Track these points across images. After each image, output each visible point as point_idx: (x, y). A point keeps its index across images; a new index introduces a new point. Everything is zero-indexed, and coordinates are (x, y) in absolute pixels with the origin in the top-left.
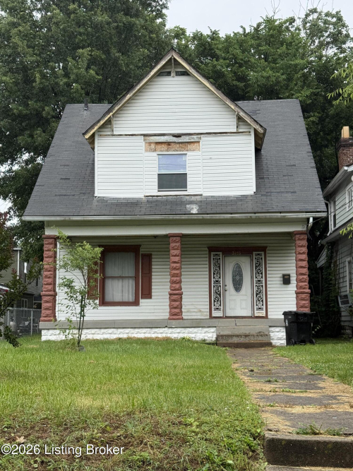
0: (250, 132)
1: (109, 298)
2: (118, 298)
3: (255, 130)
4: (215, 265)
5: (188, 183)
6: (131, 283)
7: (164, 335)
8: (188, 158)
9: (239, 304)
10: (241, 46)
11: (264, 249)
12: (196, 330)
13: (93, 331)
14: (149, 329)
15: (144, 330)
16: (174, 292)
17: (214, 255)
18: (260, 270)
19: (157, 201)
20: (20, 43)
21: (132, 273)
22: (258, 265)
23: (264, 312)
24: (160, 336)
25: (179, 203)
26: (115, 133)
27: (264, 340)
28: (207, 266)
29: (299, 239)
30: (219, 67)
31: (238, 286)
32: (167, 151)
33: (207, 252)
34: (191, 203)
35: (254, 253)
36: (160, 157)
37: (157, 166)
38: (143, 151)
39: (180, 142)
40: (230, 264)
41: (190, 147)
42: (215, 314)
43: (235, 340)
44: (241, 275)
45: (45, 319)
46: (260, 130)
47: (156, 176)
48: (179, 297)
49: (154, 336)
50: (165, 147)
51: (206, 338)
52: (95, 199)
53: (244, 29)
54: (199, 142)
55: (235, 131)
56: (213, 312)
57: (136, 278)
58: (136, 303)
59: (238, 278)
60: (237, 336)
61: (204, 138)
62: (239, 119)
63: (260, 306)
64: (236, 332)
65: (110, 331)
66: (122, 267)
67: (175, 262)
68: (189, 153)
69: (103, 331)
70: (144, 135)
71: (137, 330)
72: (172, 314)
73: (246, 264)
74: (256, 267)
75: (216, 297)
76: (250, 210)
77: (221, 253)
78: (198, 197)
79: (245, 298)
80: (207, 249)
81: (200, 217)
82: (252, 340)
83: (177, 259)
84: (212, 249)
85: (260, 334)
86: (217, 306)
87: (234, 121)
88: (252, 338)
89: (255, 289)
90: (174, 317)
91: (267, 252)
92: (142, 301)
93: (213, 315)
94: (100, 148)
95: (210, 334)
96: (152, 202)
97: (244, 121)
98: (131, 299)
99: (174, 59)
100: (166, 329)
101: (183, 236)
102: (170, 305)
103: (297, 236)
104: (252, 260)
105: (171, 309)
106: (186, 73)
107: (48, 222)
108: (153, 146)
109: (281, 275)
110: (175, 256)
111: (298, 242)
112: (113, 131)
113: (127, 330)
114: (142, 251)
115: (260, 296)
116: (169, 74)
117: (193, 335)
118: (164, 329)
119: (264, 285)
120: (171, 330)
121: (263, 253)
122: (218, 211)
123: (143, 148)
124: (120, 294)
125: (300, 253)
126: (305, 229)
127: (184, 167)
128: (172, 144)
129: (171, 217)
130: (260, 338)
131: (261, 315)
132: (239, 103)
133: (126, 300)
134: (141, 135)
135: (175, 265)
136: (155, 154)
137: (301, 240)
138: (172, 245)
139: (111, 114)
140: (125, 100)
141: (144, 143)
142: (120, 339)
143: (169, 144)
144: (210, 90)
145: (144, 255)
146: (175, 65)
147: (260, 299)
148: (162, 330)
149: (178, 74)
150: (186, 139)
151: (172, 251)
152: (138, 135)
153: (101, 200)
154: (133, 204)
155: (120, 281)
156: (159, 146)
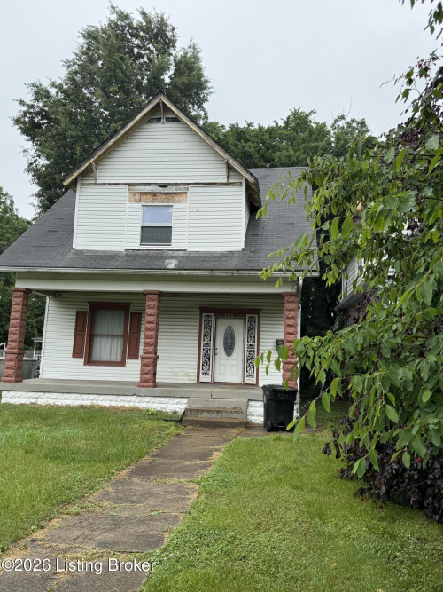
0: (241, 183)
1: (96, 356)
2: (105, 357)
3: (247, 181)
4: (205, 326)
5: (173, 237)
6: (120, 341)
7: (131, 404)
8: (174, 210)
9: (229, 368)
11: (257, 312)
12: (166, 400)
13: (55, 395)
14: (115, 397)
15: (110, 397)
16: (146, 356)
17: (206, 316)
18: (252, 333)
19: (137, 255)
21: (121, 332)
23: (255, 379)
24: (127, 405)
25: (161, 256)
26: (98, 182)
27: (239, 417)
28: (198, 328)
29: (288, 302)
31: (229, 349)
32: (152, 202)
33: (199, 313)
34: (172, 257)
35: (247, 315)
36: (145, 208)
37: (140, 217)
38: (127, 202)
39: (166, 192)
40: (222, 326)
41: (176, 198)
43: (205, 417)
44: (233, 338)
45: (6, 379)
46: (251, 180)
47: (139, 229)
48: (151, 361)
49: (120, 404)
50: (150, 198)
51: (178, 410)
52: (72, 251)
53: (277, 123)
54: (186, 193)
55: (225, 181)
57: (124, 337)
58: (122, 364)
59: (229, 341)
60: (209, 411)
61: (191, 190)
62: (229, 168)
63: (250, 372)
64: (210, 406)
65: (73, 396)
66: (111, 325)
67: (149, 322)
68: (175, 205)
69: (66, 395)
70: (129, 185)
71: (102, 397)
72: (143, 380)
73: (239, 328)
74: (249, 330)
75: (206, 360)
76: (232, 266)
77: (213, 314)
78: (181, 253)
79: (236, 363)
81: (176, 272)
82: (225, 418)
83: (152, 319)
84: (203, 310)
85: (237, 410)
86: (205, 370)
87: (224, 171)
88: (225, 415)
89: (247, 354)
90: (144, 384)
91: (261, 315)
92: (128, 362)
93: (201, 380)
94: (81, 197)
95: (177, 406)
96: (131, 255)
97: (236, 171)
98: (119, 359)
99: (163, 103)
100: (134, 397)
101: (161, 294)
102: (142, 370)
103: (286, 298)
104: (245, 323)
105: (142, 374)
106: (176, 120)
107: (20, 273)
108: (137, 196)
109: (274, 341)
110: (150, 315)
111: (287, 305)
112: (96, 179)
113: (91, 397)
114: (132, 309)
115: (251, 362)
116: (159, 120)
117: (163, 406)
118: (132, 397)
119: (256, 349)
120: (139, 399)
121: (257, 316)
122: (198, 266)
123: (127, 198)
124: (108, 352)
125: (288, 318)
126: (294, 291)
127: (170, 220)
128: (158, 195)
129: (144, 272)
130: (235, 415)
131: (251, 382)
133: (113, 359)
134: (126, 184)
135: (149, 325)
136: (139, 205)
137: (291, 302)
138: (148, 303)
139: (92, 160)
141: (128, 193)
142: (82, 406)
143: (154, 194)
144: (200, 138)
145: (132, 314)
146: (164, 110)
147: (250, 366)
148: (129, 398)
149: (168, 120)
150: (173, 189)
151: (147, 310)
152: (122, 184)
153: (79, 252)
154: (110, 257)
155: (109, 340)
156: (144, 197)
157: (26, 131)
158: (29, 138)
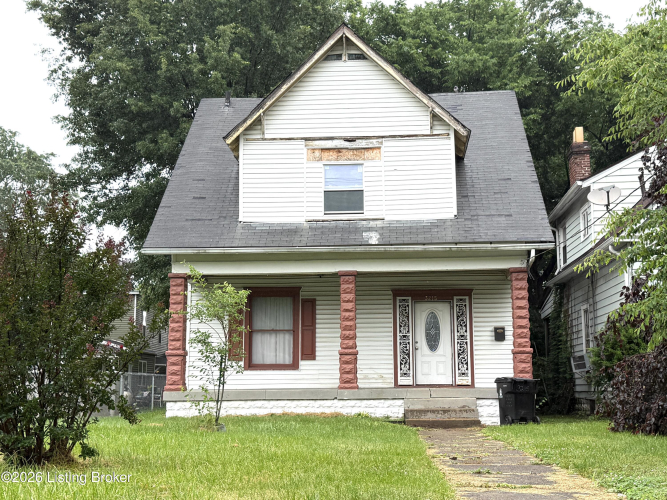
0: (448, 134)
1: (257, 359)
2: (270, 360)
3: (456, 132)
4: (401, 314)
5: (365, 204)
6: (288, 339)
7: (332, 410)
8: (364, 169)
9: (435, 367)
10: (436, 20)
11: (468, 292)
12: (375, 403)
14: (311, 402)
15: (306, 403)
16: (346, 351)
17: (401, 301)
18: (462, 320)
19: (323, 227)
20: (141, 18)
21: (289, 325)
22: (461, 315)
23: (470, 378)
24: (328, 411)
25: (353, 229)
26: (266, 136)
27: (470, 417)
28: (392, 316)
29: (517, 279)
30: (406, 49)
31: (433, 342)
32: (337, 160)
33: (391, 297)
34: (370, 229)
35: (455, 298)
36: (328, 168)
37: (323, 180)
38: (305, 161)
39: (354, 147)
40: (422, 313)
41: (367, 154)
42: (402, 381)
43: (430, 417)
44: (437, 328)
45: (172, 387)
46: (462, 132)
47: (323, 195)
49: (318, 411)
50: (333, 155)
51: (390, 414)
52: (239, 225)
54: (379, 148)
55: (428, 132)
56: (399, 378)
57: (294, 332)
58: (294, 366)
59: (433, 332)
60: (433, 411)
61: (387, 143)
62: (435, 117)
63: (463, 370)
64: (432, 407)
65: (259, 403)
66: (276, 317)
67: (347, 311)
68: (366, 163)
69: (249, 404)
70: (306, 139)
71: (295, 403)
72: (343, 381)
73: (444, 314)
74: (458, 317)
75: (404, 358)
76: (449, 239)
77: (410, 298)
78: (379, 223)
79: (443, 359)
80: (391, 292)
81: (382, 248)
82: (453, 417)
83: (350, 306)
84: (397, 293)
85: (464, 409)
86: (405, 369)
87: (427, 120)
88: (453, 415)
89: (457, 347)
90: (346, 385)
91: (473, 296)
92: (303, 364)
93: (400, 383)
94: (246, 152)
95: (396, 409)
96: (316, 227)
97: (441, 120)
98: (288, 360)
99: (347, 38)
100: (336, 401)
101: (358, 275)
102: (340, 369)
103: (514, 275)
104: (452, 308)
105: (341, 374)
106: (362, 57)
107: (176, 255)
108: (317, 153)
109: (492, 328)
110: (348, 301)
111: (515, 283)
112: (263, 133)
113: (282, 403)
114: (303, 295)
115: (464, 356)
116: (339, 57)
117: (372, 411)
118: (332, 402)
119: (468, 341)
120: (341, 403)
121: (467, 298)
122: (406, 240)
123: (305, 156)
124: (273, 354)
125: (517, 298)
126: (524, 265)
127: (360, 181)
128: (344, 151)
129: (342, 249)
130: (465, 415)
131: (465, 383)
132: (434, 96)
133: (280, 361)
134: (302, 139)
135: (347, 314)
136: (320, 164)
137: (520, 280)
138: (344, 287)
139: (261, 111)
140: (280, 93)
141: (305, 150)
142: (272, 415)
143: (339, 150)
144: (394, 79)
145: (305, 301)
146: (347, 45)
147: (463, 362)
148: (329, 403)
149: (352, 57)
150: (362, 144)
151: (343, 296)
152: (297, 139)
153: (248, 226)
154: (291, 231)
155: (273, 336)
156: (326, 154)
157: (55, 25)
158: (54, 30)
